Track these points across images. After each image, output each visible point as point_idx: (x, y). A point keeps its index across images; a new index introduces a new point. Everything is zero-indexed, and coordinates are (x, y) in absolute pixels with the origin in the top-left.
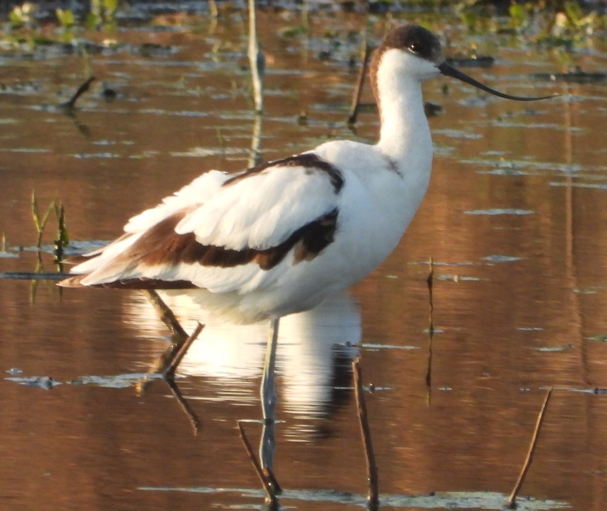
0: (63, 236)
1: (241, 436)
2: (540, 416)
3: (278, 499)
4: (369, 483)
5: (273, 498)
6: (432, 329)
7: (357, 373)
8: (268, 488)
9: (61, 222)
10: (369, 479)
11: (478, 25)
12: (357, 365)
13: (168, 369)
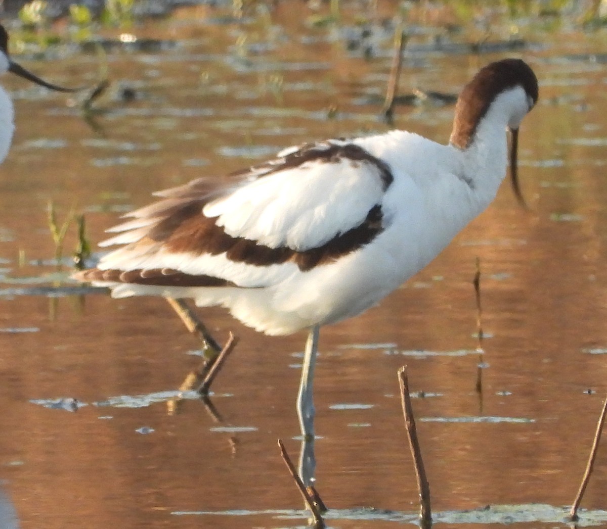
0: (84, 248)
1: (282, 454)
2: (600, 422)
3: (324, 519)
4: (420, 499)
5: (318, 518)
6: (481, 333)
7: (403, 383)
8: (313, 508)
9: (82, 232)
10: (420, 495)
11: (520, 9)
12: (403, 374)
13: (202, 385)
